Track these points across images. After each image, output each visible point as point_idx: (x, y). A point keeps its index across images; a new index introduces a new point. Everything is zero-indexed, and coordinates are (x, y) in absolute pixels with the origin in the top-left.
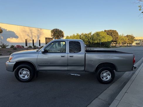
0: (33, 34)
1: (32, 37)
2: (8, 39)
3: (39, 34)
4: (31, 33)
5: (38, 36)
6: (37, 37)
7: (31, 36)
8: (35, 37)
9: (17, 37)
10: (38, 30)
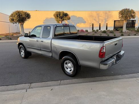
0: (100, 18)
1: (99, 21)
2: (78, 24)
3: (107, 17)
4: (98, 17)
5: (105, 19)
6: (104, 21)
7: (97, 20)
8: (102, 20)
9: (85, 22)
10: (106, 13)
